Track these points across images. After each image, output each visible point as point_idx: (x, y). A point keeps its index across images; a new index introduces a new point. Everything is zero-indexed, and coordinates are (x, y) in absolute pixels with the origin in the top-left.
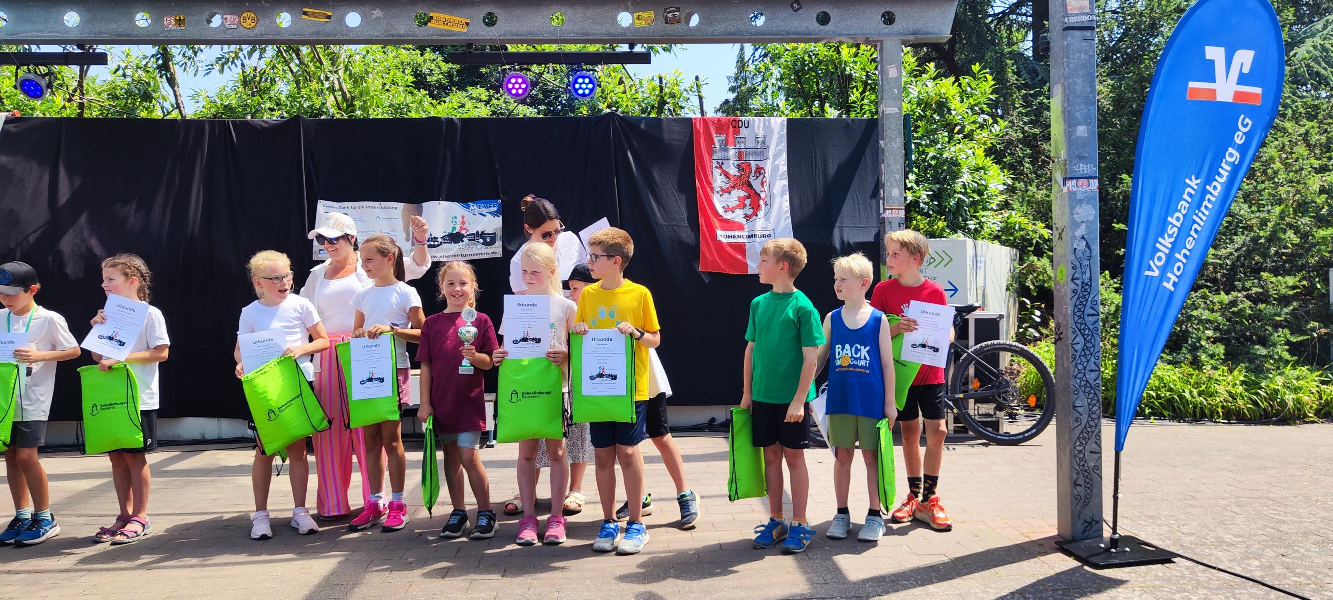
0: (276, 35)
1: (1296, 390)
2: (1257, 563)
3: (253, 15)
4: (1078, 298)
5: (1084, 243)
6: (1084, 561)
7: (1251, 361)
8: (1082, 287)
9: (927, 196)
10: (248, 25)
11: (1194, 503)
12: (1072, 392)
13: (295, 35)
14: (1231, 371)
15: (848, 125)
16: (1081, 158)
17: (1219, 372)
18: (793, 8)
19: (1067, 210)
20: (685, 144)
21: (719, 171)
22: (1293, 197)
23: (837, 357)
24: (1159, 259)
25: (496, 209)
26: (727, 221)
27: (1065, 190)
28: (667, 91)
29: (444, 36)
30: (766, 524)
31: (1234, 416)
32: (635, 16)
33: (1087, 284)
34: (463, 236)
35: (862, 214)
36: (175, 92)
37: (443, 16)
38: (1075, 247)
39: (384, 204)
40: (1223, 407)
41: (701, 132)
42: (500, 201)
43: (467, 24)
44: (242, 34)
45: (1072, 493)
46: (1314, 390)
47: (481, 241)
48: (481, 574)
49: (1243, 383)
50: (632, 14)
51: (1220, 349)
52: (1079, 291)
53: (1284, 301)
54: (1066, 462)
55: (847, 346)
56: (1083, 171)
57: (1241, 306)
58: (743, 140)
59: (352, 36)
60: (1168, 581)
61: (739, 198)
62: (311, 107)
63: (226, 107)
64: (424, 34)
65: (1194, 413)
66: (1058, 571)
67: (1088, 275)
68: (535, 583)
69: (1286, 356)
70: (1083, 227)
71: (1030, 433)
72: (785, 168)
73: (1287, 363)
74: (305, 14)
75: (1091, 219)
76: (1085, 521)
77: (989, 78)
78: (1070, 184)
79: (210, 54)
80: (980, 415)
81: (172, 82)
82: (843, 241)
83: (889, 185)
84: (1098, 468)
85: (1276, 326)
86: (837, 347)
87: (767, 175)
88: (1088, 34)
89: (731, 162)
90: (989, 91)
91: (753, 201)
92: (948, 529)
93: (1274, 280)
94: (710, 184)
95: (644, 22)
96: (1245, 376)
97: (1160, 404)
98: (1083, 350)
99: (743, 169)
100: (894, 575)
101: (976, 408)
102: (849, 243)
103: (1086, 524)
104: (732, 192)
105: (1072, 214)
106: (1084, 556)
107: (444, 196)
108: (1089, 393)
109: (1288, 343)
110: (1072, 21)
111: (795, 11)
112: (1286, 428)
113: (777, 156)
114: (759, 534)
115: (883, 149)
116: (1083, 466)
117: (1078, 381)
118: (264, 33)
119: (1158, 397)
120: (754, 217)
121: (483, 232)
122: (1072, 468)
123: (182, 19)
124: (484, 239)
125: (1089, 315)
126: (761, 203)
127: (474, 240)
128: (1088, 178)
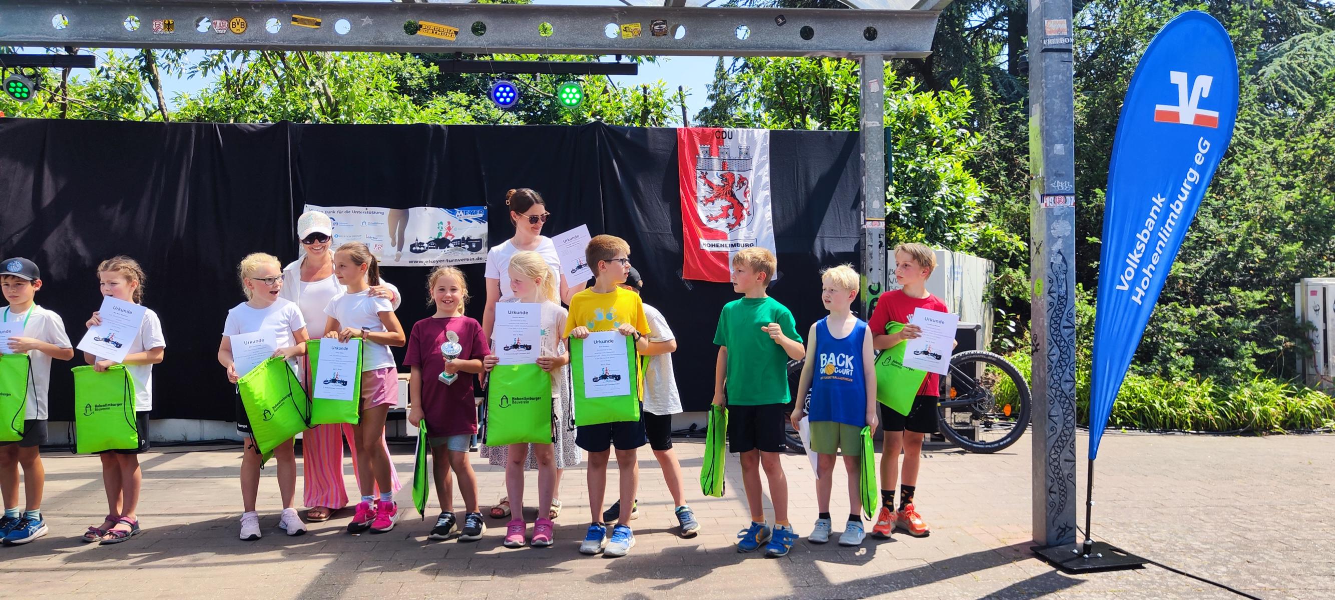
0: (265, 40)
1: (1263, 402)
2: (1224, 569)
3: (242, 20)
4: (1055, 310)
5: (1061, 257)
6: (1058, 566)
7: (1219, 373)
8: (1059, 300)
9: (907, 207)
10: (237, 30)
11: (1164, 511)
12: (1047, 401)
13: (284, 41)
14: (1200, 382)
15: (830, 136)
16: (1058, 176)
17: (1189, 384)
18: (777, 22)
19: (1045, 225)
20: (670, 154)
21: (703, 181)
22: (1261, 212)
23: (822, 366)
24: (1129, 274)
25: (481, 215)
26: (710, 230)
27: (1043, 206)
28: (651, 100)
29: (433, 44)
30: (749, 528)
31: (1202, 427)
32: (623, 27)
33: (1063, 298)
34: (449, 242)
35: (843, 225)
36: (158, 94)
37: (433, 25)
38: (1052, 261)
39: (370, 209)
40: (1192, 418)
41: (686, 142)
42: (486, 208)
43: (456, 33)
44: (230, 39)
45: (1047, 500)
46: (1280, 402)
47: (467, 246)
48: (470, 575)
49: (1211, 394)
50: (619, 25)
51: (1190, 361)
52: (1055, 304)
53: (1251, 314)
54: (1041, 470)
55: (832, 355)
56: (1060, 188)
57: (1210, 319)
58: (726, 150)
59: (341, 43)
60: (1139, 585)
61: (722, 207)
62: (295, 111)
63: (209, 109)
64: (413, 41)
65: (1164, 422)
66: (1033, 575)
67: (1064, 288)
68: (524, 584)
69: (1253, 368)
70: (1060, 241)
71: (1005, 442)
72: (768, 179)
73: (1254, 374)
74: (295, 20)
75: (1067, 234)
76: (1060, 527)
77: (968, 92)
78: (1049, 200)
79: (194, 57)
80: (957, 423)
81: (155, 84)
82: (824, 251)
83: (869, 196)
84: (1072, 475)
85: (1244, 339)
86: (822, 355)
87: (750, 185)
88: (1065, 55)
89: (715, 172)
90: (967, 105)
91: (736, 210)
92: (926, 534)
93: (1242, 294)
94: (693, 193)
95: (631, 34)
96: (1214, 388)
97: (1131, 414)
98: (1059, 361)
99: (726, 179)
100: (875, 578)
101: (953, 416)
102: (830, 253)
103: (1060, 530)
104: (716, 202)
105: (1049, 229)
106: (1058, 560)
107: (430, 200)
108: (1064, 403)
109: (1255, 355)
110: (1050, 42)
111: (780, 25)
112: (1253, 438)
113: (760, 166)
114: (742, 539)
115: (864, 162)
116: (1058, 474)
117: (1054, 391)
118: (253, 38)
119: (1130, 407)
120: (737, 227)
121: (468, 238)
122: (1047, 475)
123: (171, 23)
124: (470, 245)
125: (1065, 327)
126: (744, 212)
127: (460, 246)
128: (1065, 195)
